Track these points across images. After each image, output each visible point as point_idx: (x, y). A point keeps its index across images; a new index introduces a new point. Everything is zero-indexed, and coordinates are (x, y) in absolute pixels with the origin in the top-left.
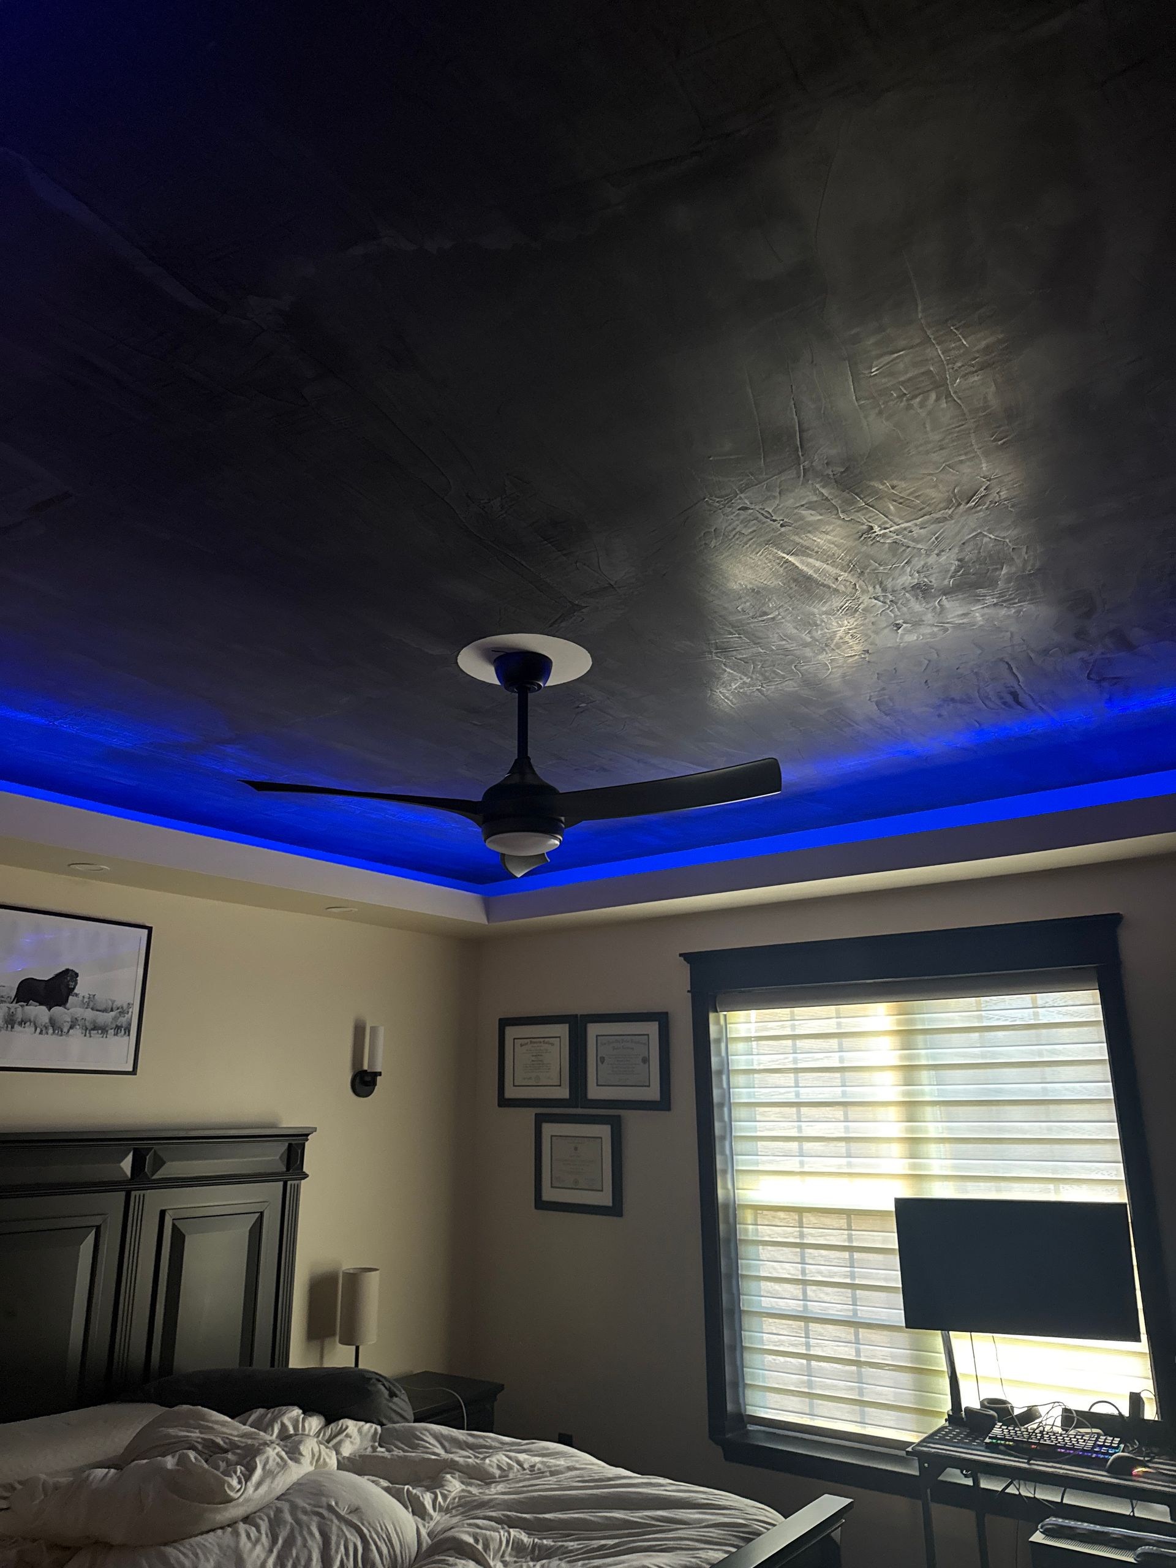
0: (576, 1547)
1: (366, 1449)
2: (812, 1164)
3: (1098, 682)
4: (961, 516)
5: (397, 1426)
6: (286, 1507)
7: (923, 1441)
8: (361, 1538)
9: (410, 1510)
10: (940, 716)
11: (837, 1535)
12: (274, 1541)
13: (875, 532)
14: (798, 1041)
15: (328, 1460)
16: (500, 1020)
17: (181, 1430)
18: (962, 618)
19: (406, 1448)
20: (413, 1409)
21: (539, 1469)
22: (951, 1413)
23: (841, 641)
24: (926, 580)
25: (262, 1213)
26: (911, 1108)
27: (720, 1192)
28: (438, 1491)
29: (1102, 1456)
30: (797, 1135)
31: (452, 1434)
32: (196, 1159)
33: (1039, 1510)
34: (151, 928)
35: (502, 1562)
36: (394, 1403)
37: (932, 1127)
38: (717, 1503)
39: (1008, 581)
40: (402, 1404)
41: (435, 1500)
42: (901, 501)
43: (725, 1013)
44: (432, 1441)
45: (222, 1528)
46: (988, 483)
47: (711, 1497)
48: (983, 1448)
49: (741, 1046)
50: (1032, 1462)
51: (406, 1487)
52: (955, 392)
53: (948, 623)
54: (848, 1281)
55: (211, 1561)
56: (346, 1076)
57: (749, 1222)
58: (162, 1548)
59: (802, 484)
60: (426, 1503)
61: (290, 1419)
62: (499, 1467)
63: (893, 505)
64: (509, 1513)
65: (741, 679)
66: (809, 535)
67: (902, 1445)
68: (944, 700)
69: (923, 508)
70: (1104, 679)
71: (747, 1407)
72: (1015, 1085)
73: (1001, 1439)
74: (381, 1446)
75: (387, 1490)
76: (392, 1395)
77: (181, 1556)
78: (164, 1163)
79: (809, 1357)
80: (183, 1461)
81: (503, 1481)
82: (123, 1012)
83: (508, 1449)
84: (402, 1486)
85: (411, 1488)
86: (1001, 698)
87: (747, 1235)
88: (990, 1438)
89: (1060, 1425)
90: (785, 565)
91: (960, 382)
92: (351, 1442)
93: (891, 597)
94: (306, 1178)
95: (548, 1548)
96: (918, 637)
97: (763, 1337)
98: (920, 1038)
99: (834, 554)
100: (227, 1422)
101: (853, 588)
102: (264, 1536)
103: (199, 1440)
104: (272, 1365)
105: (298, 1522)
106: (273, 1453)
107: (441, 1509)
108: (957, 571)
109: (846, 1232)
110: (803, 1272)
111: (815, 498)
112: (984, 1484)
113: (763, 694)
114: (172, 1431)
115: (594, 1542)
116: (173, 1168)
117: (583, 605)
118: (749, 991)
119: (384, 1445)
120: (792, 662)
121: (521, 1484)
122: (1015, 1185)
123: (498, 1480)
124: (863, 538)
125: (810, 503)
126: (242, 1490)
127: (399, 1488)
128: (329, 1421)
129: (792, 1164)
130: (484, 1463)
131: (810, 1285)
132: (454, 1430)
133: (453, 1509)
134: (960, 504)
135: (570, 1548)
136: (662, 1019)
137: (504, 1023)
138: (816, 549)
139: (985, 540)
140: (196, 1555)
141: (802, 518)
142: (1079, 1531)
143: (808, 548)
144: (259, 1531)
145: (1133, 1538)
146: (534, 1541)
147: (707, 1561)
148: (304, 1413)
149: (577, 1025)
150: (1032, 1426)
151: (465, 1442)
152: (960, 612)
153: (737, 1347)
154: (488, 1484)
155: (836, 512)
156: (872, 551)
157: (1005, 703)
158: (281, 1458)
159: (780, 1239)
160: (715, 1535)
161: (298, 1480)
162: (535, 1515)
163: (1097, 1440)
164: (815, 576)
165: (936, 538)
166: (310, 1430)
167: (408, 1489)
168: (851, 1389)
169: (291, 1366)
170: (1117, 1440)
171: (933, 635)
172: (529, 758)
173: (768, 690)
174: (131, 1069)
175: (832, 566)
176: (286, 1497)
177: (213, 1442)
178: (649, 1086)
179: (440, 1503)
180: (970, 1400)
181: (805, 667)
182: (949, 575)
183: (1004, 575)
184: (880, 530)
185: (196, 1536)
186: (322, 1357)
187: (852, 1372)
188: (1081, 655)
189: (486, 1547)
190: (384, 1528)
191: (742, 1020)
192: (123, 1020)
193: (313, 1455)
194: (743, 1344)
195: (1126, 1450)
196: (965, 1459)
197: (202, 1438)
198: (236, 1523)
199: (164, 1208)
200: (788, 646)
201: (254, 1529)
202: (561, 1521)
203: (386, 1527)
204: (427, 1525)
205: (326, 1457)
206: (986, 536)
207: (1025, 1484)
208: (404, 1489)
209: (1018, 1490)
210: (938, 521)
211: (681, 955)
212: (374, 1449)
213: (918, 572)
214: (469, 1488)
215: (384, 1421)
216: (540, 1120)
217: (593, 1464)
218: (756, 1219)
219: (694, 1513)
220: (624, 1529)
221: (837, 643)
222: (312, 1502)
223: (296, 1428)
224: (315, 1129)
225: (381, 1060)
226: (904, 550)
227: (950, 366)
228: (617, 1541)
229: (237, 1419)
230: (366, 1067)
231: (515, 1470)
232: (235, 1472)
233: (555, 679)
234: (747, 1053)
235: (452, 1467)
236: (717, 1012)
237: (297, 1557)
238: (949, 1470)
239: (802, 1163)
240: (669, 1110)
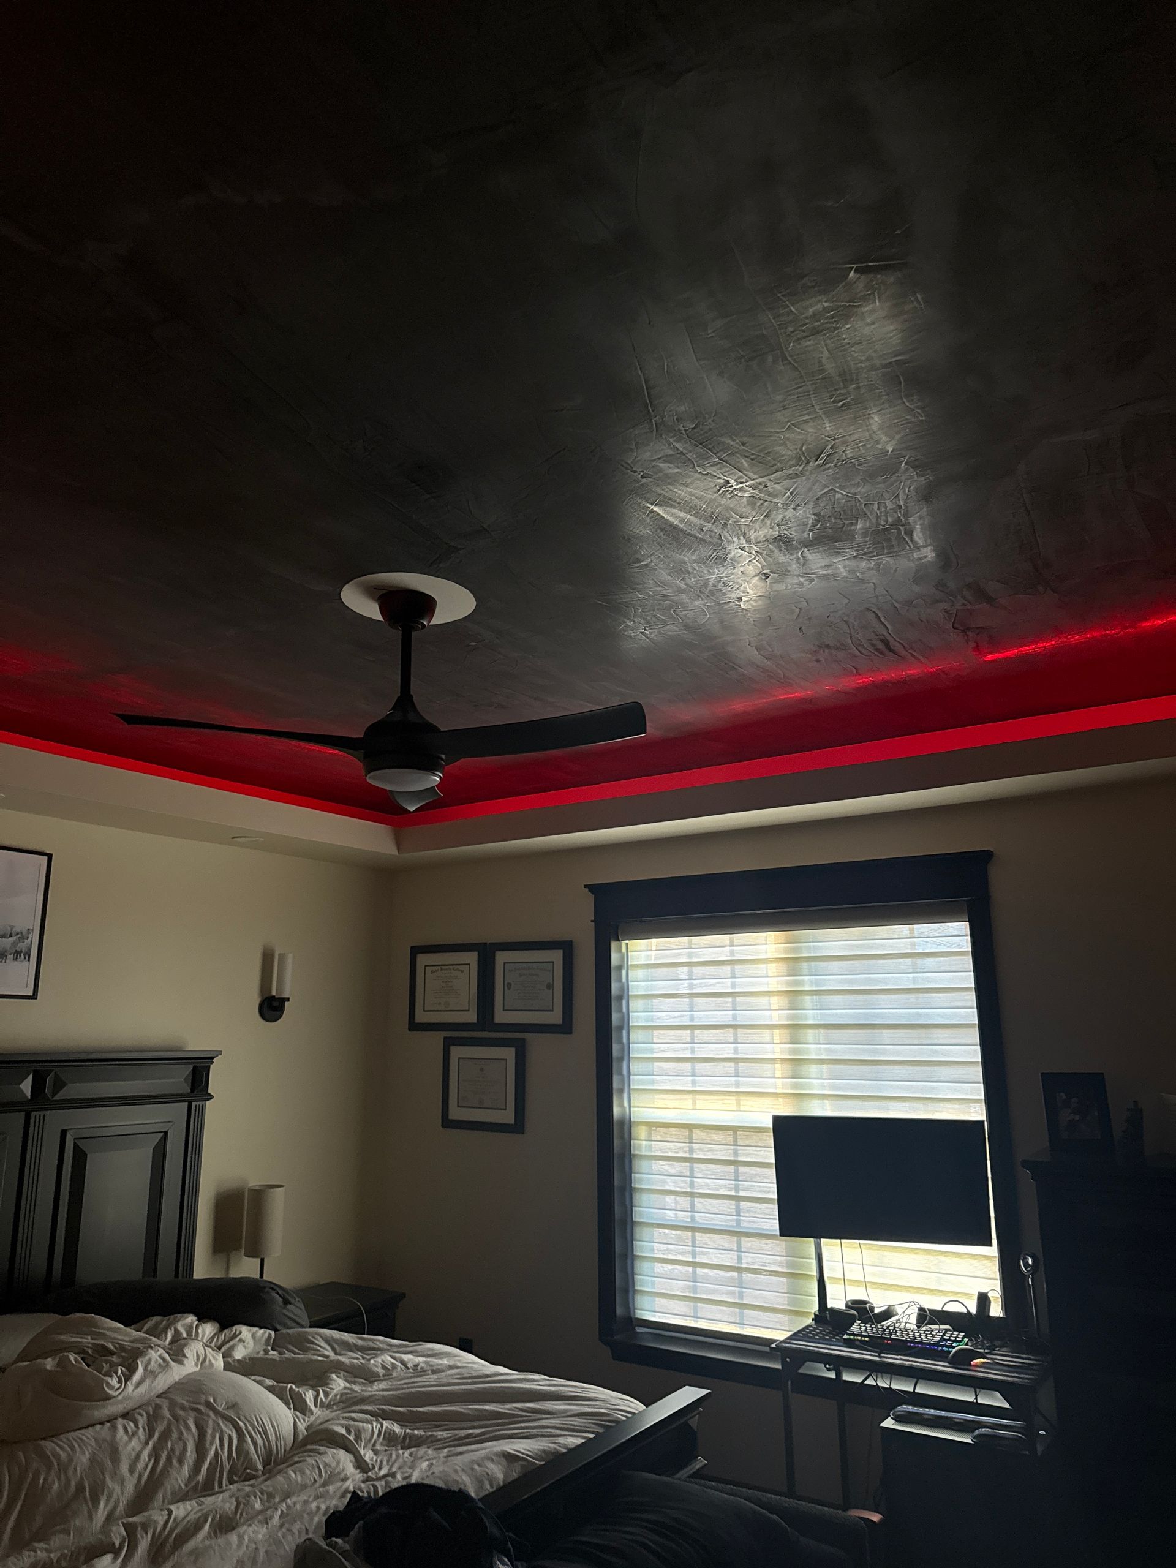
0: (445, 1436)
1: (258, 1353)
2: (703, 1084)
3: (963, 631)
4: (811, 473)
5: (290, 1331)
6: (165, 1404)
7: (790, 1338)
8: (237, 1431)
9: (292, 1406)
10: (818, 661)
11: (694, 1422)
12: (151, 1435)
13: (732, 486)
14: (694, 968)
15: (213, 1361)
16: (412, 948)
17: (72, 1337)
18: (826, 568)
19: (297, 1351)
20: (309, 1318)
21: (422, 1368)
22: (817, 1313)
23: (714, 588)
24: (786, 532)
25: (166, 1133)
26: (795, 1031)
27: (616, 1110)
28: (320, 1389)
29: (947, 1349)
30: (689, 1056)
31: (343, 1337)
32: (98, 1080)
33: (893, 1399)
34: (51, 855)
35: (373, 1450)
36: (288, 1310)
37: (814, 1049)
38: (584, 1395)
39: (865, 535)
40: (297, 1311)
41: (316, 1398)
42: (753, 457)
43: (627, 941)
44: (323, 1344)
45: (102, 1423)
46: (833, 442)
47: (579, 1390)
48: (841, 1344)
49: (640, 973)
50: (882, 1355)
51: (289, 1385)
52: (791, 356)
53: (813, 574)
54: (733, 1193)
55: (87, 1453)
56: (256, 1001)
57: (643, 1138)
58: (42, 1443)
59: (656, 438)
60: (308, 1400)
61: (183, 1326)
62: (383, 1367)
63: (746, 461)
64: (384, 1407)
65: (624, 622)
66: (669, 486)
67: (767, 1342)
68: (820, 647)
69: (775, 465)
70: (968, 629)
71: (636, 1311)
72: (889, 1010)
73: (857, 1335)
74: (273, 1349)
75: (271, 1389)
76: (286, 1302)
77: (58, 1449)
78: (64, 1084)
79: (694, 1264)
80: (63, 1363)
81: (385, 1380)
82: (22, 937)
83: (395, 1350)
84: (285, 1385)
85: (294, 1387)
86: (873, 645)
87: (640, 1151)
88: (848, 1334)
89: (915, 1322)
90: (651, 515)
91: (793, 346)
92: (245, 1347)
93: (755, 548)
94: (211, 1099)
95: (419, 1437)
96: (787, 586)
97: (653, 1246)
98: (805, 965)
99: (696, 506)
100: (119, 1328)
101: (718, 539)
102: (141, 1430)
103: (90, 1345)
104: (176, 1276)
105: (176, 1418)
106: (155, 1355)
107: (322, 1405)
108: (814, 525)
109: (732, 1147)
110: (692, 1185)
111: (671, 452)
112: (846, 1377)
113: (647, 637)
114: (63, 1337)
115: (462, 1431)
116: (74, 1090)
117: (459, 547)
118: (651, 921)
119: (277, 1348)
120: (670, 607)
121: (403, 1382)
122: (891, 1104)
123: (382, 1378)
124: (721, 492)
125: (667, 456)
126: (121, 1389)
127: (282, 1387)
128: (223, 1327)
129: (685, 1083)
130: (369, 1364)
131: (697, 1197)
132: (346, 1334)
133: (333, 1405)
134: (809, 462)
135: (439, 1437)
136: (567, 947)
137: (416, 951)
138: (678, 500)
139: (838, 496)
140: (73, 1448)
141: (660, 470)
142: (926, 1417)
143: (670, 499)
144: (137, 1426)
145: (973, 1421)
146: (405, 1431)
147: (564, 1446)
148: (199, 1320)
149: (486, 953)
150: (886, 1323)
151: (354, 1344)
152: (823, 564)
153: (629, 1256)
154: (372, 1382)
155: (692, 466)
156: (732, 503)
157: (877, 650)
158: (164, 1359)
159: (670, 1154)
160: (575, 1423)
161: (180, 1380)
162: (409, 1409)
163: (944, 1335)
164: (681, 526)
165: (791, 493)
166: (203, 1336)
167: (291, 1387)
168: (732, 1293)
169: (195, 1277)
170: (962, 1334)
171: (801, 585)
172: (411, 696)
173: (651, 633)
174: (31, 994)
175: (696, 517)
176: (166, 1395)
177: (103, 1346)
178: (552, 1011)
179: (321, 1399)
180: (837, 1301)
181: (684, 613)
182: (808, 529)
183: (860, 529)
184: (737, 485)
185: (74, 1431)
186: (228, 1269)
187: (733, 1278)
188: (943, 605)
189: (358, 1438)
190: (260, 1421)
191: (643, 948)
192: (22, 946)
193: (198, 1356)
194: (634, 1253)
195: (970, 1344)
196: (827, 1354)
197: (92, 1344)
198: (115, 1419)
199: (64, 1128)
200: (664, 592)
201: (132, 1424)
202: (433, 1413)
203: (262, 1421)
204: (307, 1419)
205: (212, 1359)
206: (837, 492)
207: (882, 1377)
208: (287, 1387)
209: (876, 1381)
210: (790, 477)
211: (585, 886)
212: (266, 1352)
213: (778, 525)
214: (354, 1386)
215: (279, 1327)
216: (448, 1043)
217: (474, 1363)
218: (650, 1134)
219: (561, 1405)
220: (492, 1420)
221: (710, 591)
222: (191, 1399)
223: (189, 1333)
224: (220, 1053)
225: (289, 986)
226: (762, 504)
227: (782, 331)
228: (483, 1430)
229: (132, 1327)
230: (274, 993)
231: (399, 1369)
232: (116, 1373)
233: (440, 618)
234: (645, 979)
235: (338, 1367)
236: (619, 940)
237: (173, 1449)
238: (808, 1364)
239: (694, 1083)
240: (571, 1033)
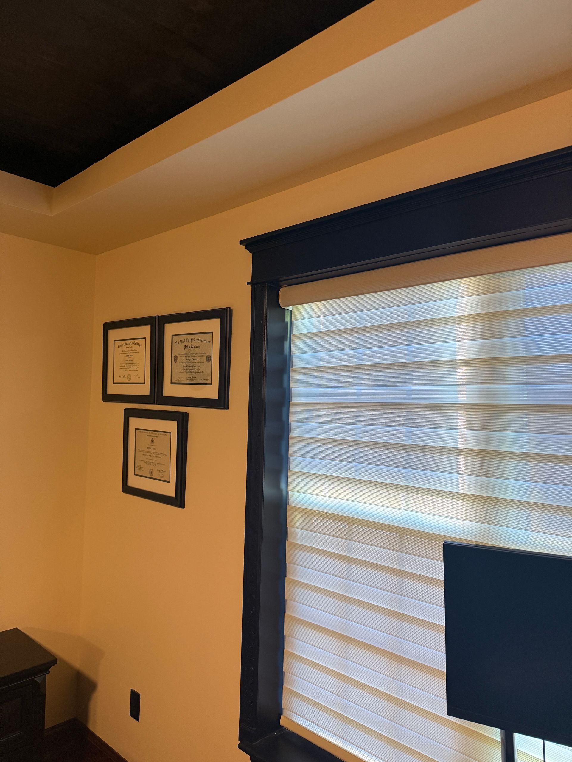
16: (105, 324)
43: (291, 308)
136: (224, 316)
137: (108, 327)
149: (156, 327)
178: (211, 385)
191: (307, 314)
211: (241, 242)
216: (128, 414)
236: (281, 307)
240: (227, 409)
